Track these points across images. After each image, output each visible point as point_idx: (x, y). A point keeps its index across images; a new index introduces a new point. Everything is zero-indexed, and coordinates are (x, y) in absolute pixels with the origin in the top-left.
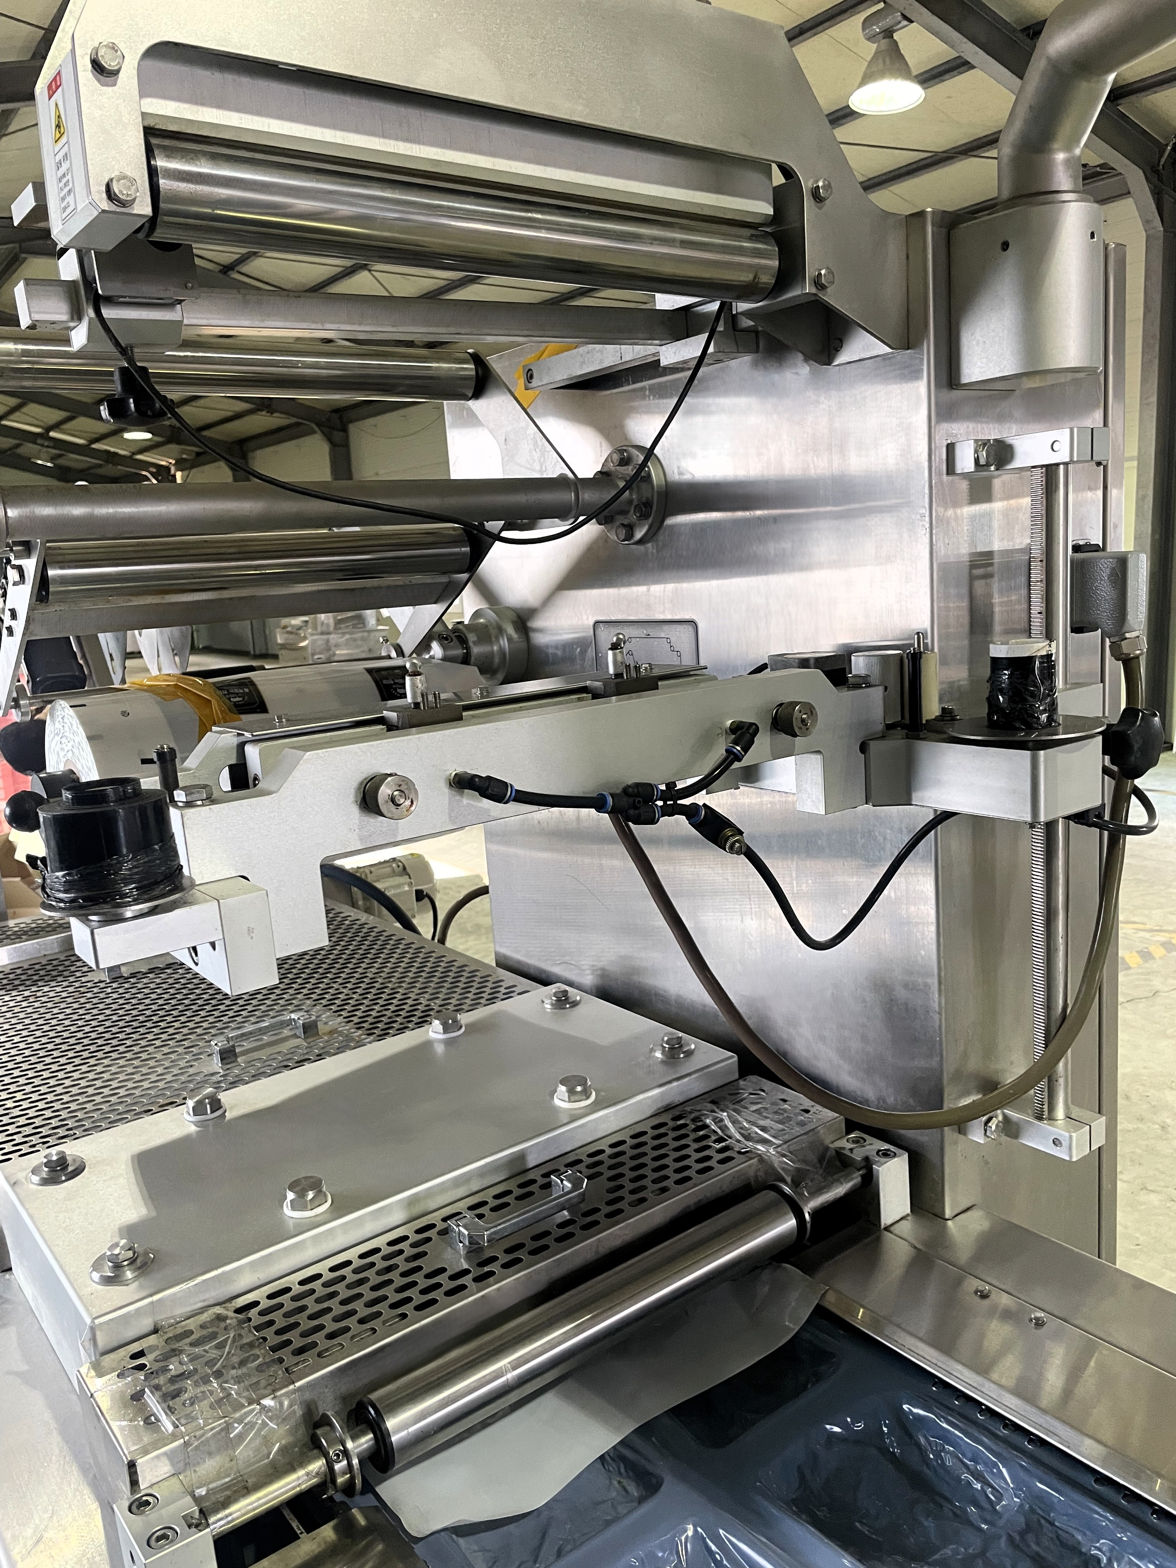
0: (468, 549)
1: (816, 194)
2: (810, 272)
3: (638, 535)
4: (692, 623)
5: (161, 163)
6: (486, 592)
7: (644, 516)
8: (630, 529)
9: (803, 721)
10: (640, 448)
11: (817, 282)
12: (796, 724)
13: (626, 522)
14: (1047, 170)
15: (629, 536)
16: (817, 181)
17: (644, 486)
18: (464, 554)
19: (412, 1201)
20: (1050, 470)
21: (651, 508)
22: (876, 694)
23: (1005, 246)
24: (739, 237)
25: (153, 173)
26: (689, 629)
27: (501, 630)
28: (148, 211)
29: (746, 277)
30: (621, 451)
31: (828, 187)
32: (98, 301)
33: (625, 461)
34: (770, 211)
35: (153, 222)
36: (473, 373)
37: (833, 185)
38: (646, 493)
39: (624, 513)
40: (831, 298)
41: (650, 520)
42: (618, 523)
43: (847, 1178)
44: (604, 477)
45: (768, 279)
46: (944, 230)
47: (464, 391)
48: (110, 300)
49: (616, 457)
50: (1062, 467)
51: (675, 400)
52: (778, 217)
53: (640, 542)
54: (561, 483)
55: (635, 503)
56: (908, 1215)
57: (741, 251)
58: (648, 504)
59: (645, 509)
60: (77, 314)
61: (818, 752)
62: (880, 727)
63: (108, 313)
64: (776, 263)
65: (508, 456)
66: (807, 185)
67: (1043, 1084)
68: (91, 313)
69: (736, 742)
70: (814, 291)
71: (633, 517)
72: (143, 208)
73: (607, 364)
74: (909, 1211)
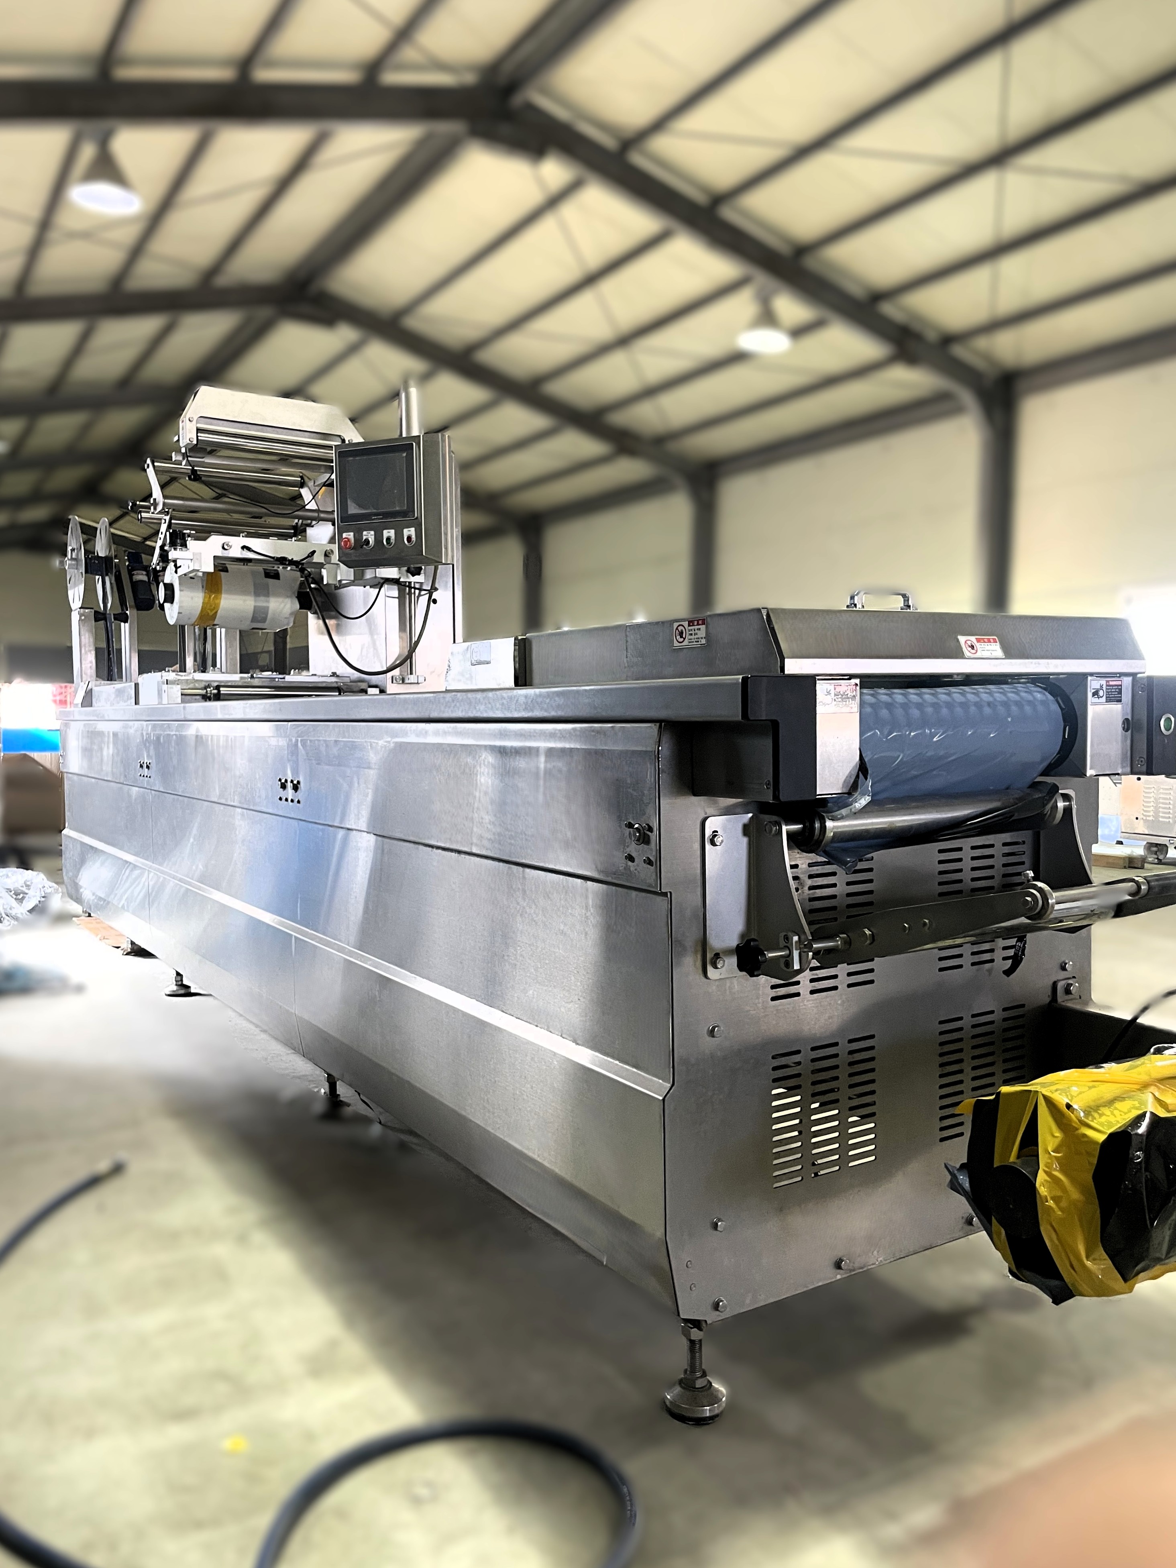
5: (199, 434)
25: (197, 437)
28: (196, 443)
32: (188, 457)
35: (197, 444)
48: (190, 457)
60: (184, 459)
63: (189, 459)
68: (186, 459)
72: (195, 442)
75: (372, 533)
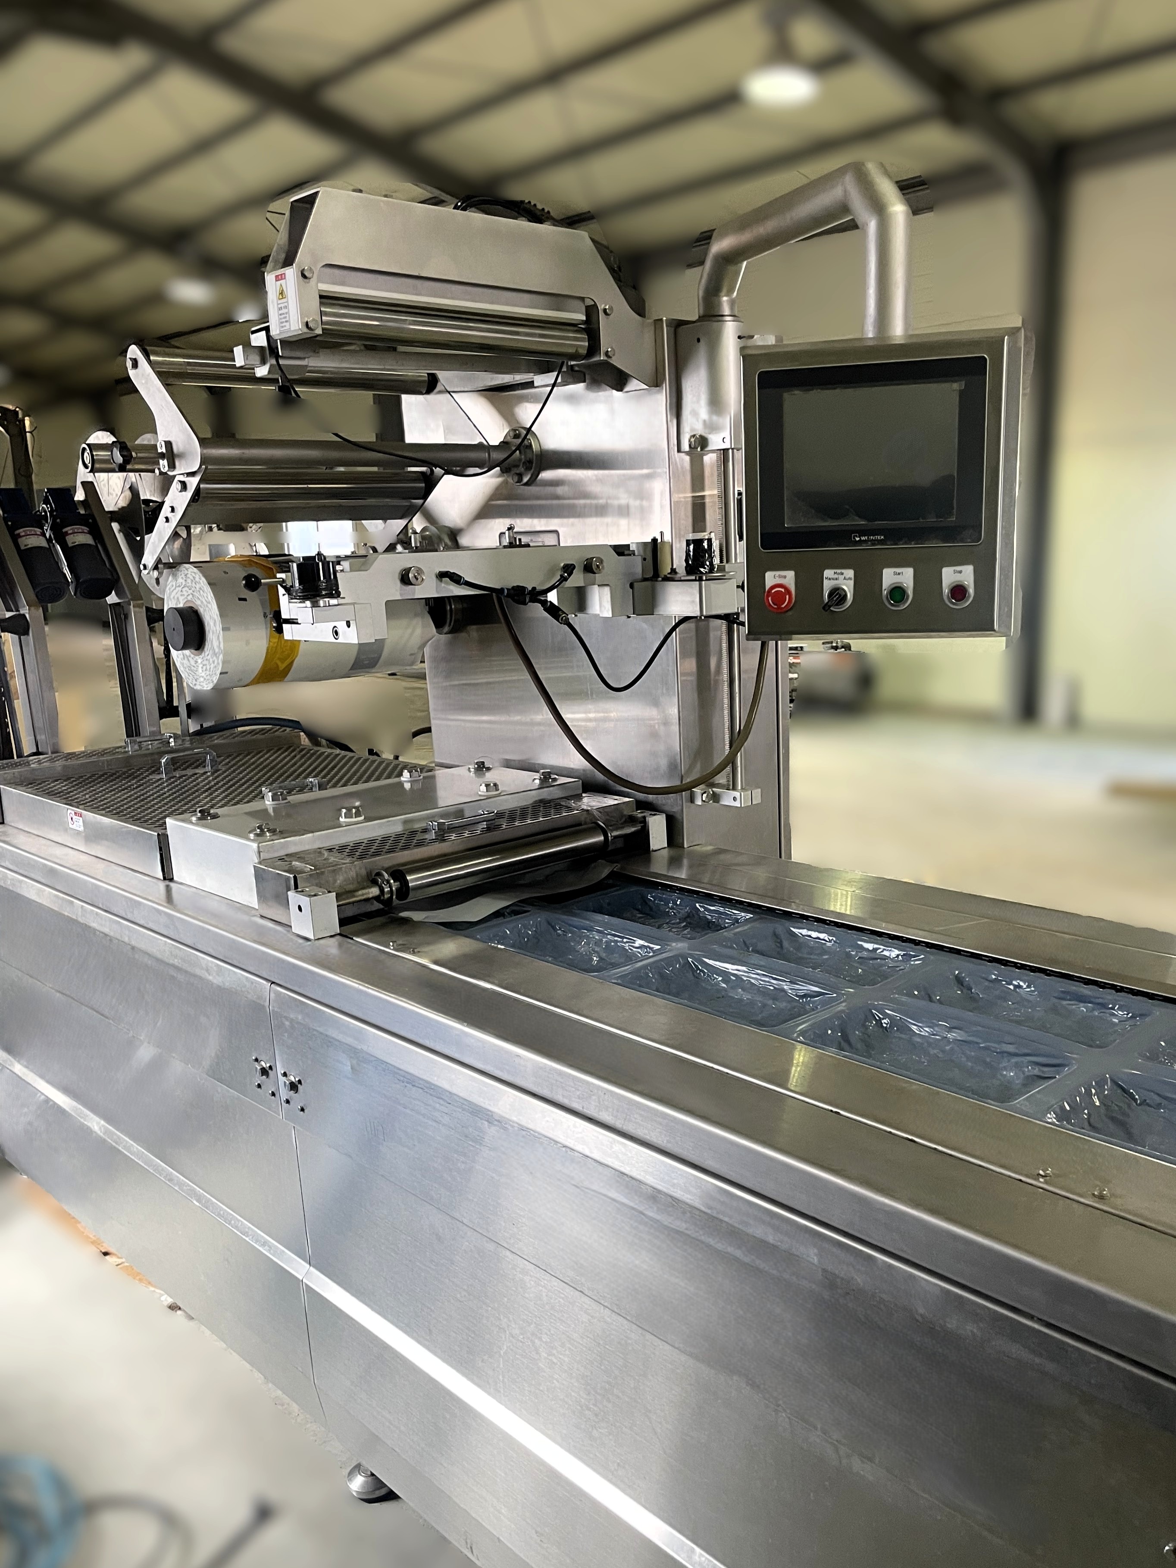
0: (423, 485)
1: (605, 310)
2: (603, 349)
3: (525, 479)
4: (556, 532)
5: (324, 309)
6: (429, 517)
7: (528, 469)
8: (520, 476)
9: (597, 565)
10: (524, 428)
11: (607, 354)
12: (594, 567)
13: (518, 472)
14: (719, 304)
15: (520, 480)
16: (606, 306)
17: (528, 451)
18: (421, 488)
19: (405, 822)
20: (725, 451)
21: (532, 463)
22: (638, 560)
23: (699, 340)
24: (568, 331)
25: (322, 314)
26: (555, 535)
27: (440, 540)
29: (571, 350)
30: (515, 430)
31: (611, 308)
32: (278, 358)
33: (516, 436)
34: (584, 318)
36: (427, 379)
37: (614, 307)
38: (529, 456)
39: (517, 466)
40: (615, 361)
41: (532, 471)
42: (513, 472)
43: (633, 826)
44: (504, 444)
45: (584, 352)
46: (673, 329)
47: (422, 390)
48: (283, 357)
49: (512, 434)
50: (730, 451)
51: (542, 405)
52: (587, 322)
53: (527, 484)
54: (480, 447)
55: (523, 460)
56: (665, 848)
57: (568, 338)
58: (530, 462)
59: (528, 465)
60: (263, 361)
61: (608, 585)
62: (640, 576)
63: (281, 360)
64: (587, 344)
65: (448, 430)
66: (601, 307)
67: (729, 769)
68: (274, 362)
69: (565, 572)
70: (606, 358)
71: (521, 469)
73: (505, 381)
74: (666, 846)
75: (850, 573)
